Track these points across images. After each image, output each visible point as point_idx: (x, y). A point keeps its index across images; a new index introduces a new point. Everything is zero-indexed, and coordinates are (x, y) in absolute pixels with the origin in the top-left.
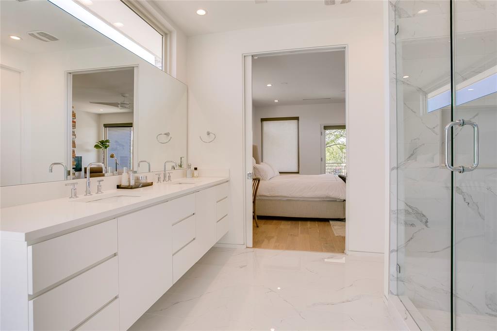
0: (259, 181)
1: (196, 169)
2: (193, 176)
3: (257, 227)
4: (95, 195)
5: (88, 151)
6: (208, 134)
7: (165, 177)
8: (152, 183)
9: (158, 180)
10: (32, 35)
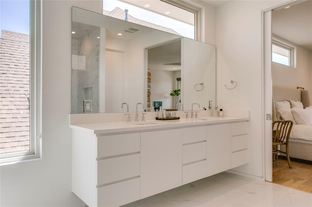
0: (292, 123)
1: (221, 110)
2: (219, 116)
3: (290, 168)
4: (140, 122)
5: (166, 98)
6: (232, 82)
7: (192, 115)
8: (179, 117)
9: (186, 117)
10: (126, 31)
